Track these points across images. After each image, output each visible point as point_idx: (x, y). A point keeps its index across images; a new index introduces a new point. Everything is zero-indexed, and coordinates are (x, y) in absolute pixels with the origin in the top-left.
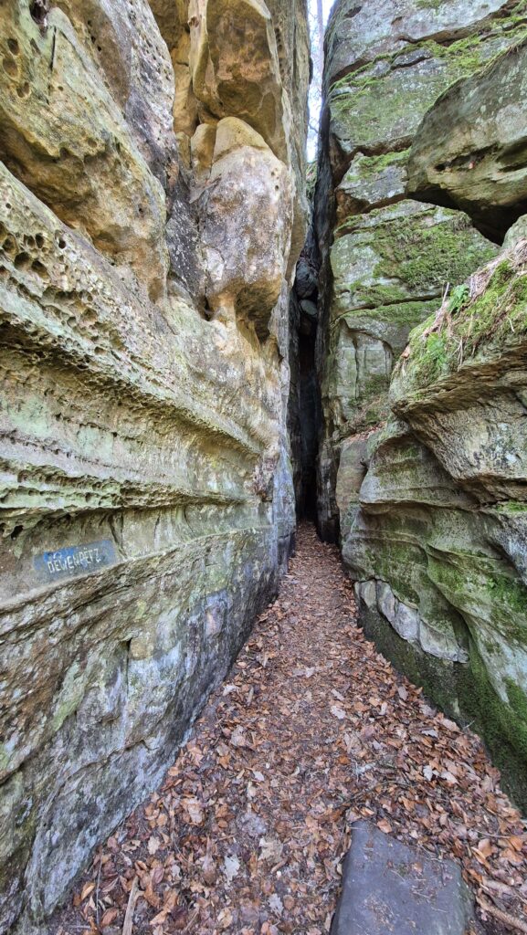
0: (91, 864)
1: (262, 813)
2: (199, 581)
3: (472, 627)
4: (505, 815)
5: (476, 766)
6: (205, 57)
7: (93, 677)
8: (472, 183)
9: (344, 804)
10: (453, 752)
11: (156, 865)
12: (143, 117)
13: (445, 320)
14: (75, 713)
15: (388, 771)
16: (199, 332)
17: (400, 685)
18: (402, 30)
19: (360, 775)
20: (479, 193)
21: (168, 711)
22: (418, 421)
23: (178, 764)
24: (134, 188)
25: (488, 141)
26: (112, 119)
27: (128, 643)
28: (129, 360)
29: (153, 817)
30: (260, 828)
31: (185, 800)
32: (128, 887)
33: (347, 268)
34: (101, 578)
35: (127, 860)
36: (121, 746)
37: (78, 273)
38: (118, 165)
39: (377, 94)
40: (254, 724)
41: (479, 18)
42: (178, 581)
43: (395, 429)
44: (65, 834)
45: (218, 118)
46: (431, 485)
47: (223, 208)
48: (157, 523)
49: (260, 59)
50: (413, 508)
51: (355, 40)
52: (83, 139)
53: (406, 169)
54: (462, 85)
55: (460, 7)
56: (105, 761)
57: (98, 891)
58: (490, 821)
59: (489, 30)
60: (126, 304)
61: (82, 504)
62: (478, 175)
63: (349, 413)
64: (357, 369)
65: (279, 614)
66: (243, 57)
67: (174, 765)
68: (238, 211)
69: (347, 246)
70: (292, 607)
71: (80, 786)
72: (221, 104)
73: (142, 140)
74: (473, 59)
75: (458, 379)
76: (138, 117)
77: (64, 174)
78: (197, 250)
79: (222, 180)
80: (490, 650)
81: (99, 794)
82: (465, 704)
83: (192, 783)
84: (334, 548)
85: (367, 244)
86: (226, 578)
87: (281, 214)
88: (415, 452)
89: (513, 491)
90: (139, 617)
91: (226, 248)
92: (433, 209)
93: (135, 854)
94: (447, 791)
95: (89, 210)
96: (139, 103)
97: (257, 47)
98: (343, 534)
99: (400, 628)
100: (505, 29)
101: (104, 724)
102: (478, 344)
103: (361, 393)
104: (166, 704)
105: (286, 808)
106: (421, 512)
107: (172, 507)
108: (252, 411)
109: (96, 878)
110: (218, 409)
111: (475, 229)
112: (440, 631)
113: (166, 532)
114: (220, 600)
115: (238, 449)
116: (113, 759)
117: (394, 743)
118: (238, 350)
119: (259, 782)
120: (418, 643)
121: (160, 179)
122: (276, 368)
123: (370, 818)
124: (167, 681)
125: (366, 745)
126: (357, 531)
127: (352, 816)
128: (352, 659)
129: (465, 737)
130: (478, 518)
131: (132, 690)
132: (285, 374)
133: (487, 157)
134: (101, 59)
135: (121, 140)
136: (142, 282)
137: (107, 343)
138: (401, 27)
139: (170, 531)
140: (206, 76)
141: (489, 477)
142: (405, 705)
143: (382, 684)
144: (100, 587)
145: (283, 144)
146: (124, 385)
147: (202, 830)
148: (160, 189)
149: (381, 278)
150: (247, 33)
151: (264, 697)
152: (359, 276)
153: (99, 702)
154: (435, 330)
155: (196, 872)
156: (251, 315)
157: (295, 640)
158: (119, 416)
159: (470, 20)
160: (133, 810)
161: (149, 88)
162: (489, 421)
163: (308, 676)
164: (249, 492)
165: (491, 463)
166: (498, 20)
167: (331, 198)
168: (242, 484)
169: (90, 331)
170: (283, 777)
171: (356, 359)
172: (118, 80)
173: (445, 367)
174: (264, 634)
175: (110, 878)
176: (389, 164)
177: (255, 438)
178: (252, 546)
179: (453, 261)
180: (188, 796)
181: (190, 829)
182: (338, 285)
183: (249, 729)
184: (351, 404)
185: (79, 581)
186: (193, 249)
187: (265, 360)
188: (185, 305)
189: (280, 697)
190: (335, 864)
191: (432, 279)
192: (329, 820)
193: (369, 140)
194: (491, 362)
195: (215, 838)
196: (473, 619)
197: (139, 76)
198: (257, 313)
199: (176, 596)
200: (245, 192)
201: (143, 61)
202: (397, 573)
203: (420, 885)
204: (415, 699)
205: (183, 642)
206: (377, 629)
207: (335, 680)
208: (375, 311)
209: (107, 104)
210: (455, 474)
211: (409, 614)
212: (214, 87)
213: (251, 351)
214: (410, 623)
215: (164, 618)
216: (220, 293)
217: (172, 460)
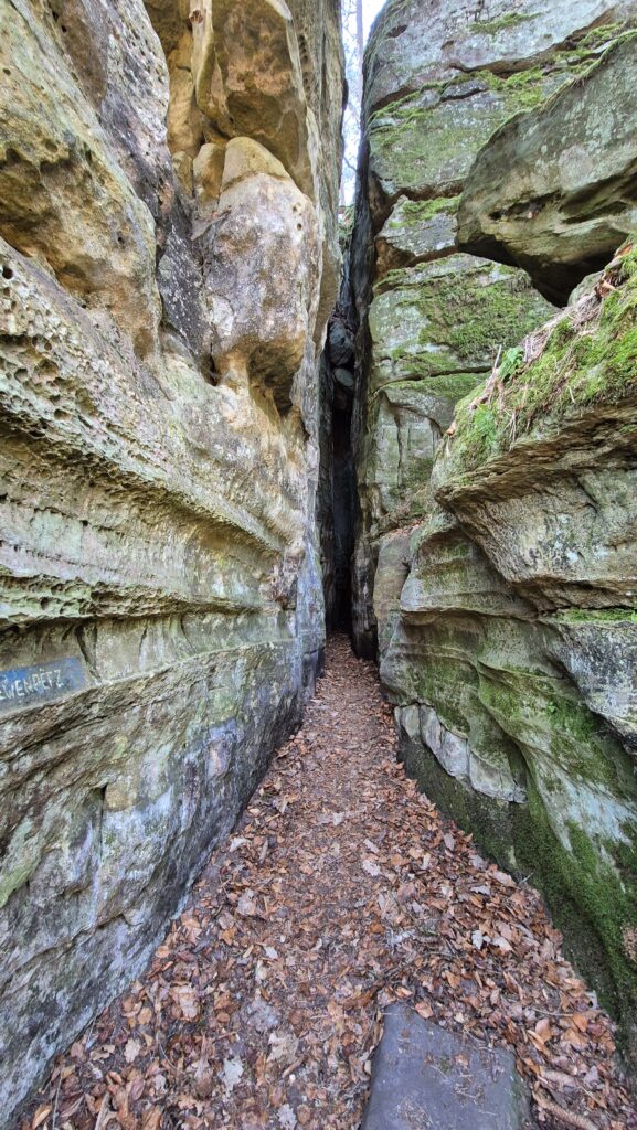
0: (47, 1080)
1: (273, 1000)
2: (200, 709)
3: (530, 760)
4: (568, 987)
5: (535, 929)
6: (210, 61)
7: (53, 836)
8: (532, 236)
9: (375, 984)
10: (507, 912)
11: (135, 1076)
12: (126, 125)
13: (496, 389)
14: (28, 884)
15: (430, 939)
16: (201, 399)
17: (446, 832)
18: (453, 56)
19: (396, 946)
20: (539, 248)
21: (155, 875)
22: (466, 511)
23: (168, 941)
24: (110, 210)
25: (549, 187)
26: (81, 119)
27: (103, 790)
28: (105, 429)
29: (134, 1013)
30: (271, 1020)
31: (176, 989)
32: (96, 1108)
33: (388, 331)
34: (63, 707)
35: (98, 1072)
36: (90, 924)
37: (31, 313)
38: (88, 179)
39: (424, 129)
40: (268, 887)
41: (542, 49)
42: (171, 710)
43: (441, 522)
44: (11, 1044)
45: (228, 138)
46: (483, 590)
47: (233, 247)
48: (144, 636)
49: (279, 68)
50: (463, 617)
51: (398, 64)
52: (40, 140)
53: (457, 218)
54: (520, 121)
55: (520, 34)
56: (69, 945)
57: (55, 1115)
58: (550, 996)
59: (552, 63)
60: (100, 357)
61: (35, 612)
62: (539, 227)
63: (390, 503)
64: (400, 451)
65: (303, 747)
66: (258, 63)
67: (163, 943)
68: (251, 253)
69: (388, 305)
70: (319, 739)
71: (33, 980)
72: (231, 120)
73: (125, 153)
74: (534, 96)
75: (511, 460)
76: (120, 124)
77: (14, 185)
78: (200, 298)
79: (232, 214)
80: (550, 788)
81: (61, 988)
82: (522, 853)
83: (185, 966)
84: (371, 665)
85: (412, 304)
86: (236, 705)
87: (304, 257)
88: (464, 550)
89: (575, 596)
90: (116, 756)
91: (236, 297)
92: (489, 265)
93: (107, 1064)
94: (500, 960)
95: (50, 234)
96: (121, 106)
97: (275, 52)
98: (381, 648)
99: (447, 762)
100: (570, 64)
101: (68, 897)
102: (533, 418)
103: (404, 479)
104: (152, 867)
105: (304, 992)
106: (472, 622)
107: (164, 617)
108: (269, 499)
109: (54, 1099)
110: (226, 495)
111: (536, 291)
112: (493, 765)
113: (155, 647)
114: (227, 732)
115: (251, 545)
116: (81, 941)
117: (437, 904)
118: (251, 422)
119: (271, 961)
120: (468, 780)
121: (148, 205)
122: (300, 447)
123: (408, 1000)
124: (155, 837)
125: (404, 908)
126: (397, 645)
127: (385, 998)
128: (389, 801)
129: (522, 893)
130: (535, 628)
131: (107, 850)
132: (313, 454)
133: (548, 205)
134: (66, 42)
135: (93, 147)
136: (125, 332)
137: (72, 405)
138: (452, 52)
139: (161, 646)
140: (213, 85)
141: (547, 579)
142: (451, 856)
143: (425, 830)
144: (61, 719)
145: (308, 175)
146: (97, 460)
147: (196, 1026)
148: (149, 218)
149: (429, 344)
150: (263, 35)
151: (282, 851)
152: (401, 341)
153: (59, 868)
154: (484, 401)
155: (186, 1083)
156: (269, 380)
157: (322, 779)
158: (91, 500)
159: (532, 50)
160: (108, 1005)
161: (136, 90)
162: (546, 512)
163: (335, 824)
164: (266, 598)
165: (550, 562)
166: (562, 52)
167: (370, 248)
168: (257, 588)
169: (49, 388)
170: (302, 952)
171: (399, 439)
172: (90, 72)
173: (495, 446)
174: (284, 772)
175: (71, 1098)
176: (438, 211)
177: (275, 531)
178: (270, 664)
179: (511, 327)
180: (179, 983)
181: (181, 1027)
182: (377, 351)
183: (260, 892)
184: (392, 493)
185: (32, 713)
186: (195, 297)
187: (287, 437)
188: (183, 364)
189: (301, 852)
190: (362, 1062)
191: (486, 347)
192: (357, 1005)
193: (415, 181)
194: (548, 440)
195: (212, 1036)
196: (531, 751)
197: (122, 73)
198: (276, 379)
199: (168, 729)
200: (261, 230)
201: (128, 54)
202: (443, 696)
203: (465, 1083)
204: (464, 849)
205: (177, 787)
206: (419, 763)
207: (369, 828)
208: (421, 382)
209: (74, 101)
210: (509, 576)
211: (458, 745)
212: (223, 99)
213: (269, 424)
214: (459, 756)
215: (151, 757)
216: (229, 352)
217: (164, 557)
